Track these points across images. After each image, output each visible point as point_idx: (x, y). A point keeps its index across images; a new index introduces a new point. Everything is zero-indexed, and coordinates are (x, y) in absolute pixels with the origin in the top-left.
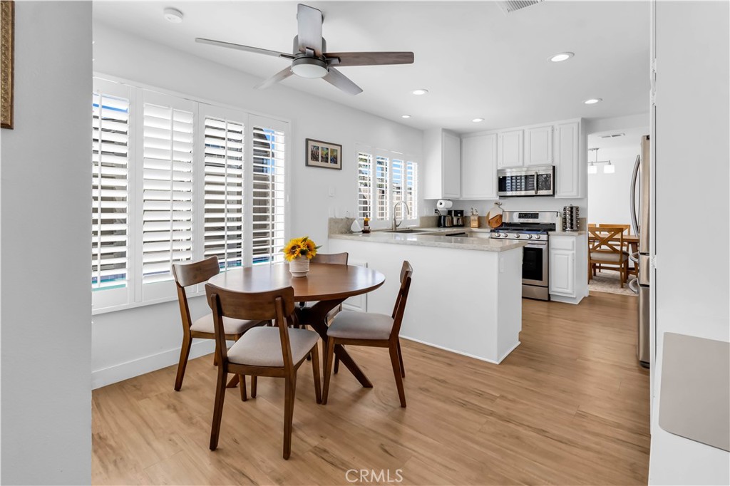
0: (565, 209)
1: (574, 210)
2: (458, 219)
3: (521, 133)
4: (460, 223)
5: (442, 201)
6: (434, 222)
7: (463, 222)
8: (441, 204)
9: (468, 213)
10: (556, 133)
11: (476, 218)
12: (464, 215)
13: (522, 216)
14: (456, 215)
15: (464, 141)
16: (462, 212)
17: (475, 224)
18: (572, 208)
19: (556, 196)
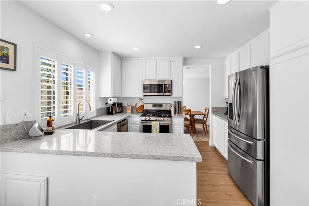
0: (175, 103)
1: (180, 103)
2: (119, 108)
3: (155, 61)
4: (121, 110)
5: (112, 99)
6: (105, 111)
7: (122, 110)
8: (111, 100)
9: (125, 104)
10: (172, 63)
11: (130, 107)
12: (123, 105)
13: (154, 106)
14: (118, 106)
15: (123, 62)
16: (121, 104)
17: (129, 111)
18: (178, 102)
19: (172, 96)
